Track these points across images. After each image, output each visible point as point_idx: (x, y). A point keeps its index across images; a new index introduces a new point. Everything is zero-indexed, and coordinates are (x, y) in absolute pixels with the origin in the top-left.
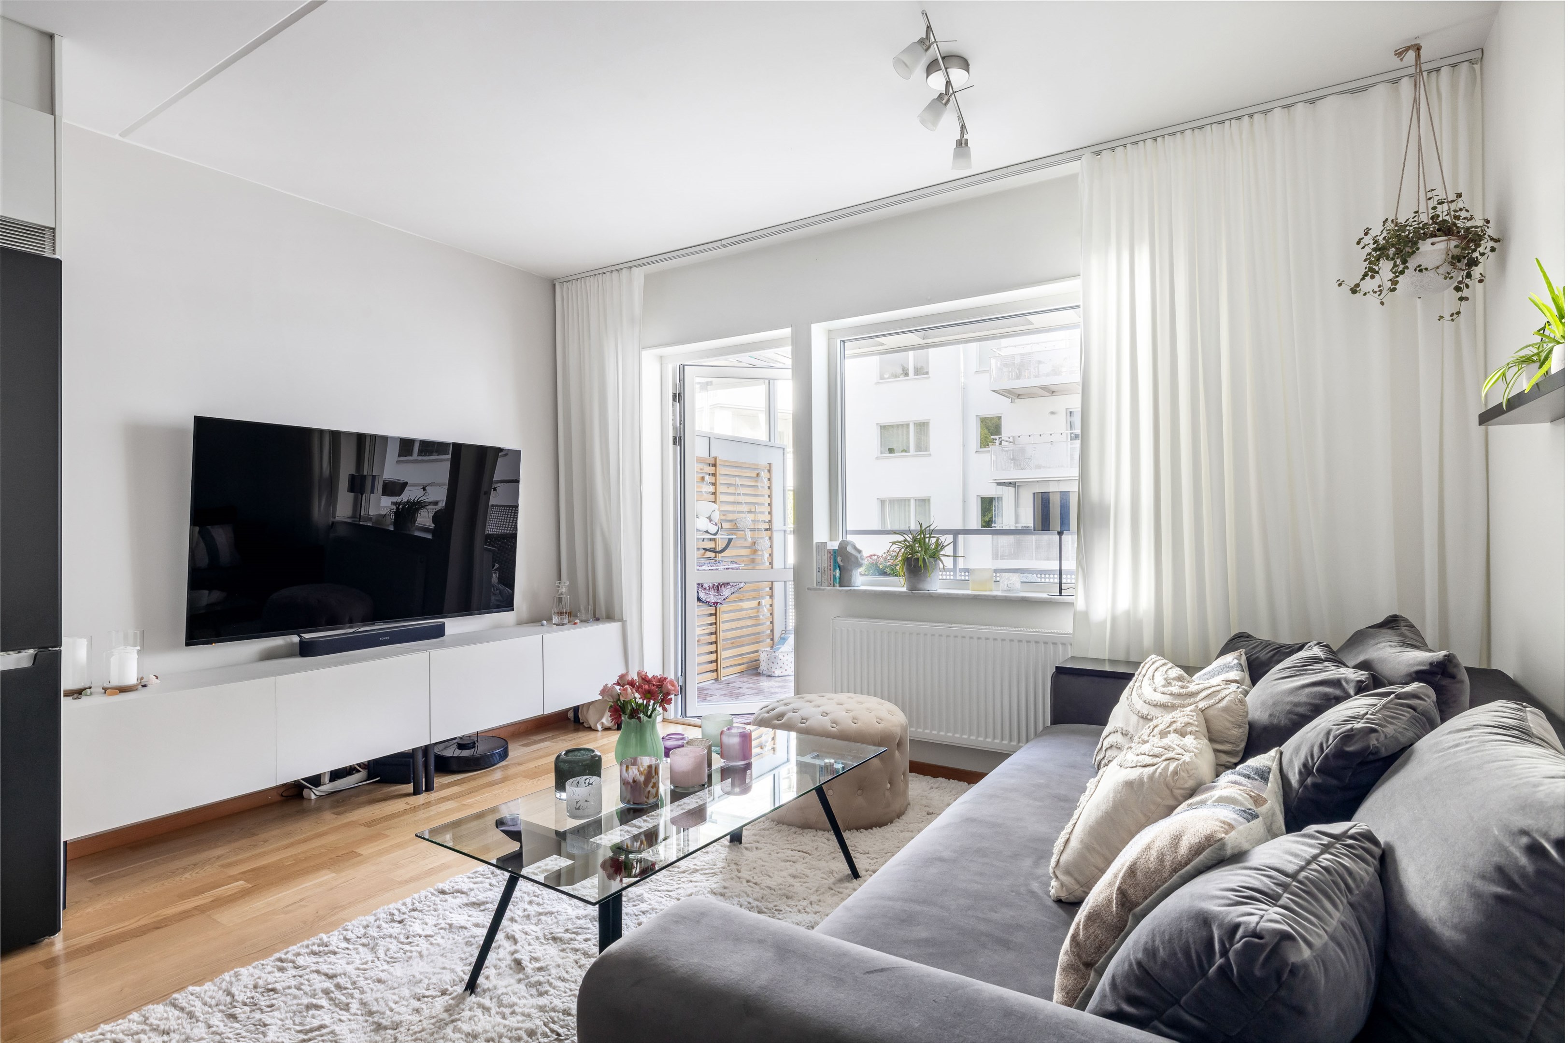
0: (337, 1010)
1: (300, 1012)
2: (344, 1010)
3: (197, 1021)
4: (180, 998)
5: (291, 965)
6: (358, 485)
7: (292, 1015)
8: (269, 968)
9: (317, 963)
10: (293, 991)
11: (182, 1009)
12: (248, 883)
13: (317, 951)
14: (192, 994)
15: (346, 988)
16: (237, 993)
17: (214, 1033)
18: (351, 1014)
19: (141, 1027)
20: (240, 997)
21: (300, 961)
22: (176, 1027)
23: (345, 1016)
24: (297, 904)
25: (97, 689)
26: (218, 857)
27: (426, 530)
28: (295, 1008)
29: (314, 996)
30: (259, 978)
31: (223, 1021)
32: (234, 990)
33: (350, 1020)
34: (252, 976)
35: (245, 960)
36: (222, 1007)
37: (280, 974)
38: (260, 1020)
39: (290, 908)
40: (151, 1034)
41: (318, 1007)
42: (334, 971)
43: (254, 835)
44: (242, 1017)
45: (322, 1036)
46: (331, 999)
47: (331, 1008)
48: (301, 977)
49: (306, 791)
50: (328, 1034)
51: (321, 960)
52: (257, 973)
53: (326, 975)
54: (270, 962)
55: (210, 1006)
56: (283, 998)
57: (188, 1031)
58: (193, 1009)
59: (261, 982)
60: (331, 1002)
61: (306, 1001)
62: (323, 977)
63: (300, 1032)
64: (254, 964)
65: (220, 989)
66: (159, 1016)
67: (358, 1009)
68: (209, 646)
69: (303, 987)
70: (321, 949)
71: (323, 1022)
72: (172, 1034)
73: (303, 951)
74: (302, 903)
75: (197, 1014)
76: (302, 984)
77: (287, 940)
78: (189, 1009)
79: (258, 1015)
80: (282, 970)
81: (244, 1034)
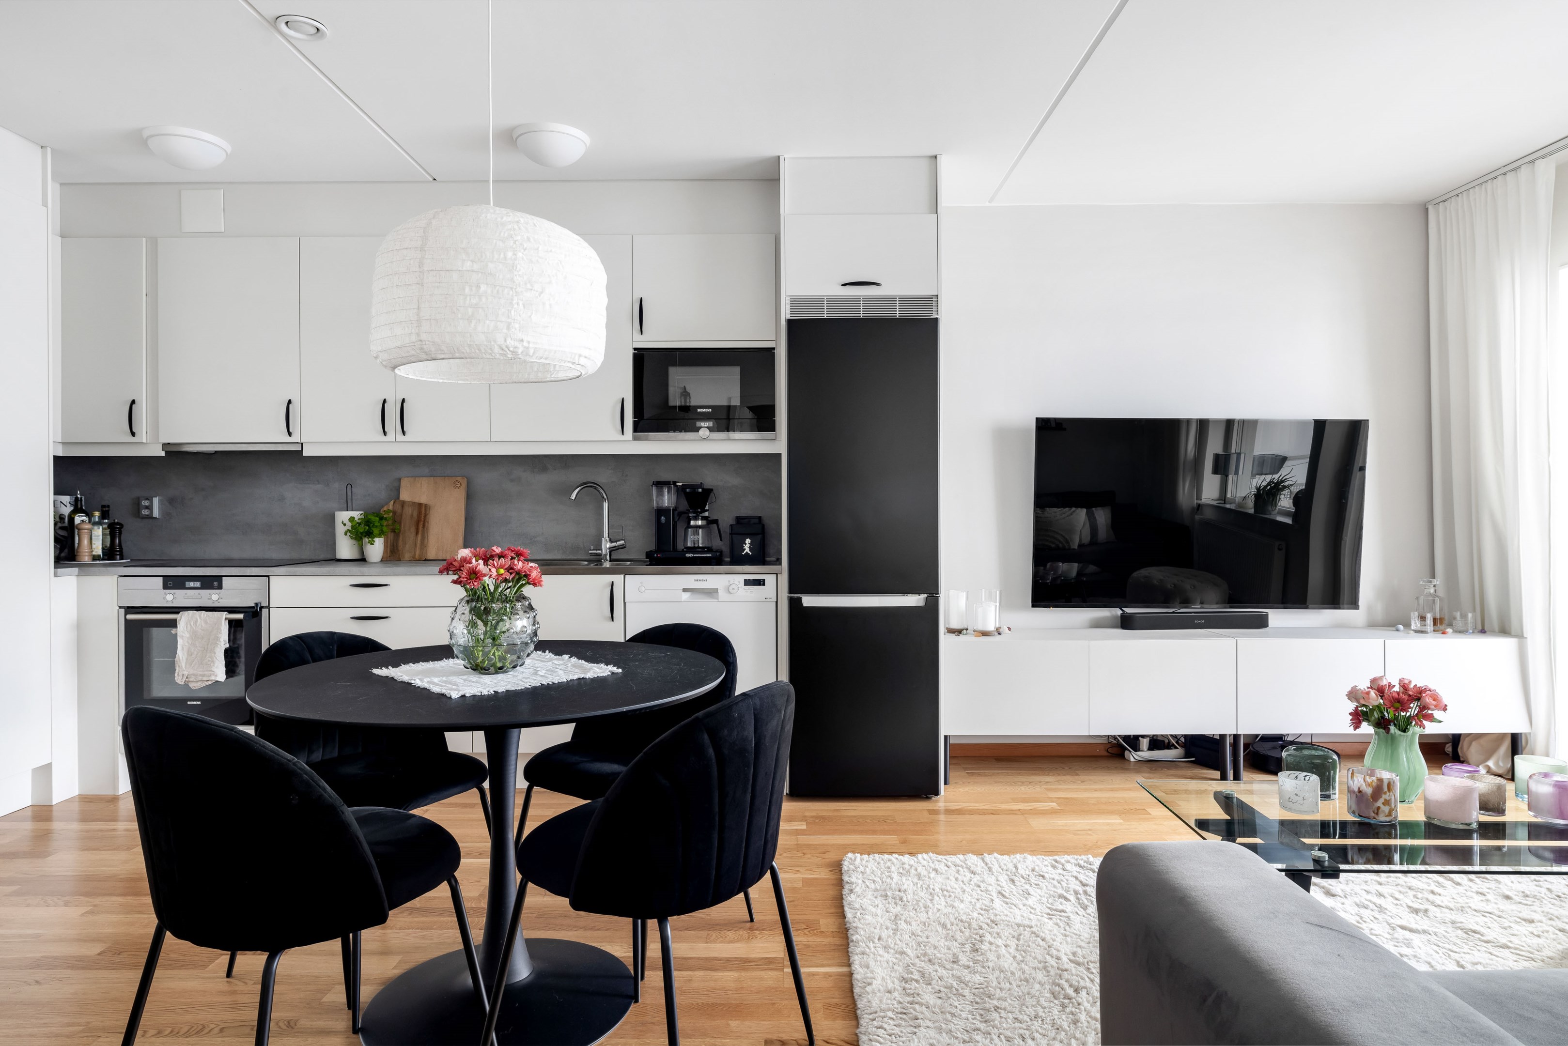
0: (1079, 906)
1: (1054, 897)
2: (1083, 909)
3: (992, 874)
4: (987, 857)
5: (1061, 866)
6: (1222, 465)
7: (1048, 896)
8: (1046, 863)
9: (1079, 872)
10: (1055, 882)
11: (987, 864)
12: (1059, 806)
13: (1082, 865)
14: (995, 858)
15: (1090, 896)
16: (1020, 868)
17: (998, 885)
18: (1086, 913)
19: (961, 863)
20: (1021, 871)
21: (1068, 866)
22: (980, 872)
23: (1081, 912)
24: (1085, 832)
25: (970, 631)
26: (1047, 782)
27: (1286, 513)
28: (1052, 893)
29: (1067, 891)
30: (1037, 865)
31: (1007, 881)
32: (1019, 866)
33: (1084, 916)
34: (1034, 863)
35: (1033, 852)
36: (1009, 873)
37: (1052, 869)
38: (1027, 890)
39: (1079, 832)
40: (965, 870)
41: (1066, 899)
42: (1087, 882)
43: (1077, 774)
44: (1018, 883)
45: (1061, 916)
46: (1078, 898)
47: (1075, 903)
48: (1063, 876)
49: (1126, 753)
50: (1065, 917)
51: (1083, 872)
52: (1038, 862)
53: (1081, 882)
54: (1049, 859)
55: (1002, 870)
56: (1047, 884)
57: (985, 877)
58: (992, 866)
59: (1037, 868)
60: (1077, 901)
61: (1060, 891)
62: (1078, 883)
63: (1049, 908)
64: (1038, 857)
65: (1012, 862)
66: (973, 861)
67: (1093, 912)
68: (1048, 609)
69: (1062, 882)
70: (1085, 865)
71: (1065, 909)
72: (976, 875)
73: (1073, 861)
74: (1089, 832)
75: (993, 870)
76: (1062, 880)
77: (1067, 851)
78: (990, 865)
79: (1027, 887)
80: (1054, 867)
81: (1015, 893)
